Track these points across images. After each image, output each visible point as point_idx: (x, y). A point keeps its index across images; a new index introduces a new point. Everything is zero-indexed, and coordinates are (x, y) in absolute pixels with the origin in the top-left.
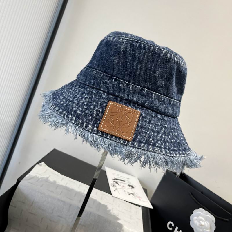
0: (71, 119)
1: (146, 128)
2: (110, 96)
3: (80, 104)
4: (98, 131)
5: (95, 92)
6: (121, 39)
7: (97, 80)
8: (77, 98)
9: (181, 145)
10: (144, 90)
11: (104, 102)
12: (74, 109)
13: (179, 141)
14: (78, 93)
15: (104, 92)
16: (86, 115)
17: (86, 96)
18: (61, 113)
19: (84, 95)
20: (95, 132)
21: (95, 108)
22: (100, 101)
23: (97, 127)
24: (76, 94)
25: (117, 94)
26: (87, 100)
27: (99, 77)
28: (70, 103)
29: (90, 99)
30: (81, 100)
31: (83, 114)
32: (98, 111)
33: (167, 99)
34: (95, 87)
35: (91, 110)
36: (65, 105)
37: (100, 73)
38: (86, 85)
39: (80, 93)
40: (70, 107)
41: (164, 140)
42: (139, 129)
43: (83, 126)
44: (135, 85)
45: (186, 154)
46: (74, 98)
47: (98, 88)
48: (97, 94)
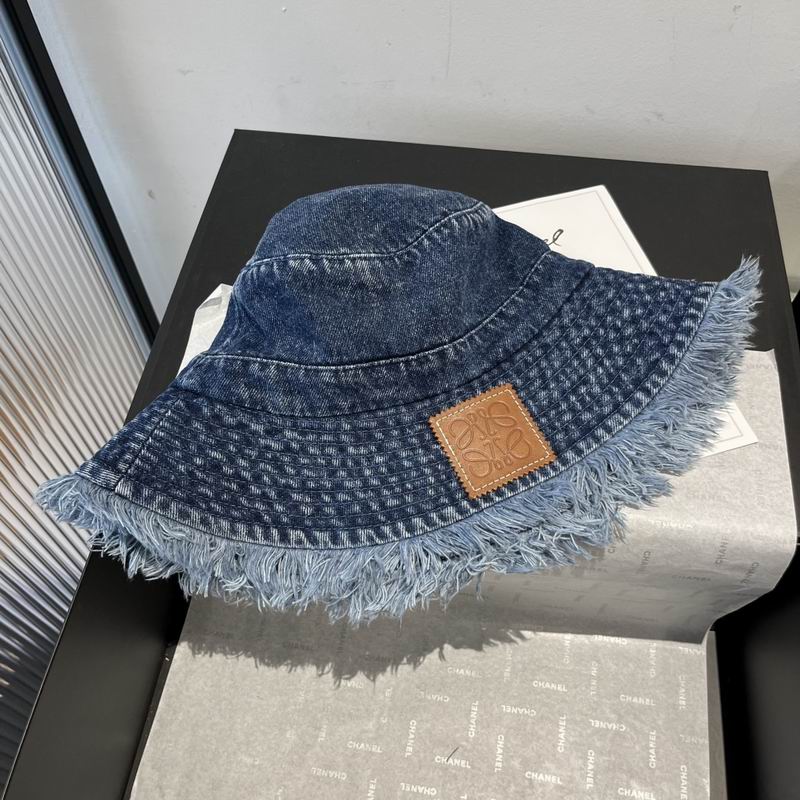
0: (397, 533)
1: (553, 404)
2: (419, 406)
4: (474, 504)
5: (374, 424)
11: (421, 430)
12: (374, 506)
15: (396, 406)
16: (415, 494)
18: (354, 539)
20: (472, 511)
21: (417, 461)
22: (411, 437)
23: (466, 496)
31: (409, 499)
32: (430, 461)
40: (357, 508)
42: (543, 420)
43: (435, 524)
48: (382, 424)
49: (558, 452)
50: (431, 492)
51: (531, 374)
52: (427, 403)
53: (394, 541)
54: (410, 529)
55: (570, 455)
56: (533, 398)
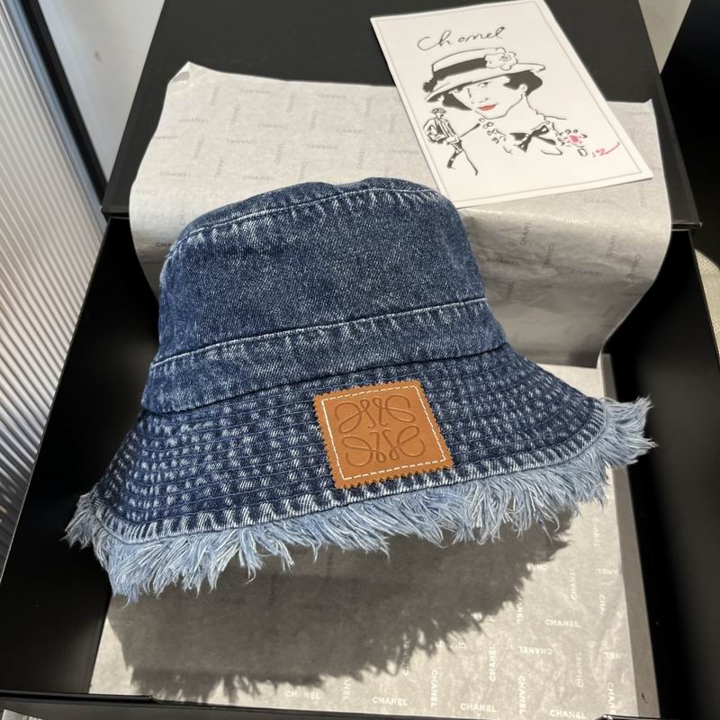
0: (238, 519)
2: (306, 385)
3: (235, 463)
4: (339, 495)
5: (253, 405)
6: (235, 226)
7: (237, 369)
8: (209, 457)
9: (567, 417)
10: (387, 321)
11: (300, 410)
12: (225, 489)
13: (554, 408)
14: (202, 442)
15: (281, 386)
16: (274, 478)
17: (235, 432)
18: (192, 525)
19: (225, 433)
20: (334, 503)
21: (286, 442)
22: (287, 416)
23: (331, 486)
24: (197, 448)
25: (321, 371)
26: (247, 440)
27: (237, 359)
28: (200, 480)
29: (252, 430)
30: (227, 453)
31: (264, 482)
32: (300, 443)
33: (459, 308)
34: (242, 392)
35: (278, 455)
36: (185, 497)
37: (234, 345)
38: (210, 404)
39: (207, 437)
40: (208, 491)
41: (521, 424)
42: (448, 427)
43: (285, 512)
44: (354, 322)
45: (594, 433)
46: (200, 461)
47: (255, 387)
48: (263, 404)
49: (457, 462)
50: (292, 476)
51: (445, 384)
52: (316, 384)
53: (233, 528)
54: (255, 515)
55: (471, 468)
56: (442, 404)
